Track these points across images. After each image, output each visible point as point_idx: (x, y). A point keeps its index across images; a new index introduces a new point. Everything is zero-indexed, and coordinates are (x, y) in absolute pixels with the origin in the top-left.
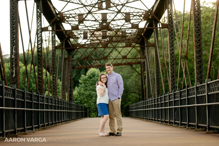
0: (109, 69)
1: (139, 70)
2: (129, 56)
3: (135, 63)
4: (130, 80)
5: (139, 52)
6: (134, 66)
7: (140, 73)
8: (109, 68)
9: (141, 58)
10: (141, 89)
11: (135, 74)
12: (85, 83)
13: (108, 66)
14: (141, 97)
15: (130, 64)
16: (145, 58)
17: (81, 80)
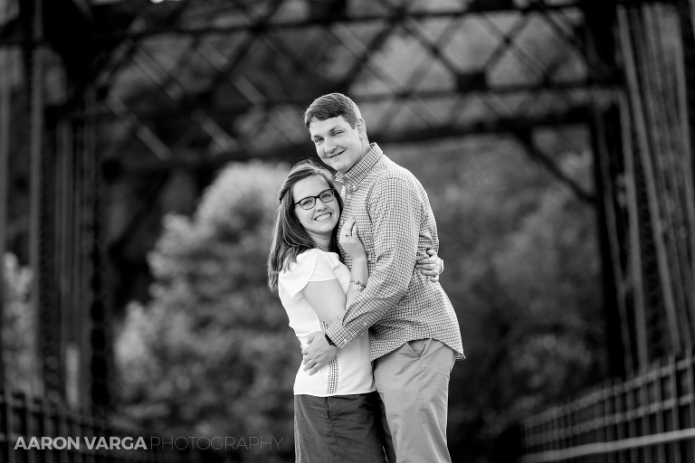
0: (338, 140)
1: (577, 164)
2: (506, 71)
3: (552, 121)
4: (520, 242)
5: (572, 42)
6: (544, 139)
7: (587, 185)
8: (333, 133)
9: (588, 83)
10: (598, 301)
11: (554, 199)
12: (193, 278)
13: (322, 118)
14: (603, 357)
15: (517, 129)
16: (615, 79)
17: (166, 256)
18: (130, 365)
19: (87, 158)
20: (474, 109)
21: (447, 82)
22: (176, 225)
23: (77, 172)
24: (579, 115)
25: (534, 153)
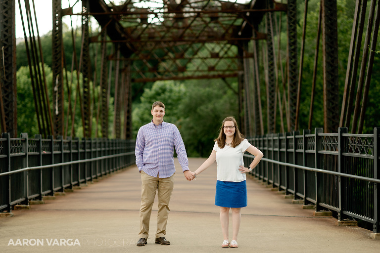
1: (235, 85)
2: (219, 67)
3: (229, 76)
7: (237, 90)
15: (223, 77)
16: (243, 69)
17: (144, 98)
18: (135, 122)
19: (128, 78)
20: (212, 73)
21: (206, 68)
22: (147, 90)
23: (125, 81)
24: (235, 75)
25: (226, 82)
